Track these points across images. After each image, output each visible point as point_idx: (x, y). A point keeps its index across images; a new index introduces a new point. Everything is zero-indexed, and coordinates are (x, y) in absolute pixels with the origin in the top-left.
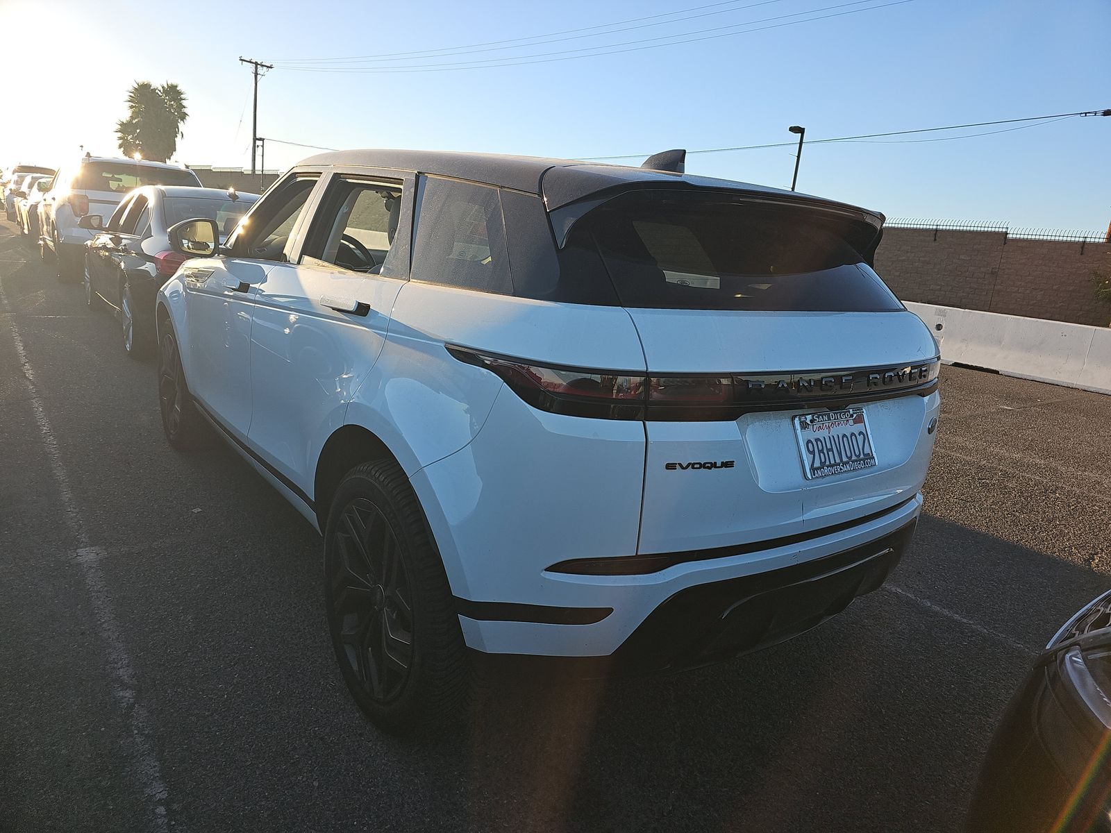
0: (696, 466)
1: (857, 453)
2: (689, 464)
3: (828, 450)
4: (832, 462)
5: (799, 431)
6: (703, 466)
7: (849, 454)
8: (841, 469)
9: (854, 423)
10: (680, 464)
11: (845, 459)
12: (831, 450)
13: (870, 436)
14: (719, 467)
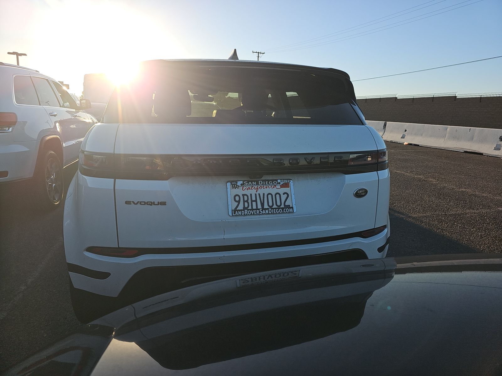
0: (142, 203)
1: (279, 204)
2: (138, 202)
3: (252, 201)
4: (254, 207)
5: (229, 189)
6: (145, 203)
7: (271, 204)
8: (260, 212)
9: (281, 187)
10: (133, 202)
11: (266, 206)
12: (256, 201)
13: (293, 196)
14: (156, 205)
